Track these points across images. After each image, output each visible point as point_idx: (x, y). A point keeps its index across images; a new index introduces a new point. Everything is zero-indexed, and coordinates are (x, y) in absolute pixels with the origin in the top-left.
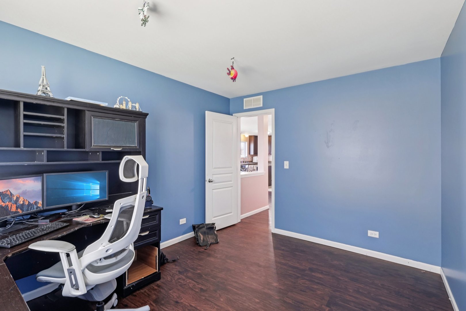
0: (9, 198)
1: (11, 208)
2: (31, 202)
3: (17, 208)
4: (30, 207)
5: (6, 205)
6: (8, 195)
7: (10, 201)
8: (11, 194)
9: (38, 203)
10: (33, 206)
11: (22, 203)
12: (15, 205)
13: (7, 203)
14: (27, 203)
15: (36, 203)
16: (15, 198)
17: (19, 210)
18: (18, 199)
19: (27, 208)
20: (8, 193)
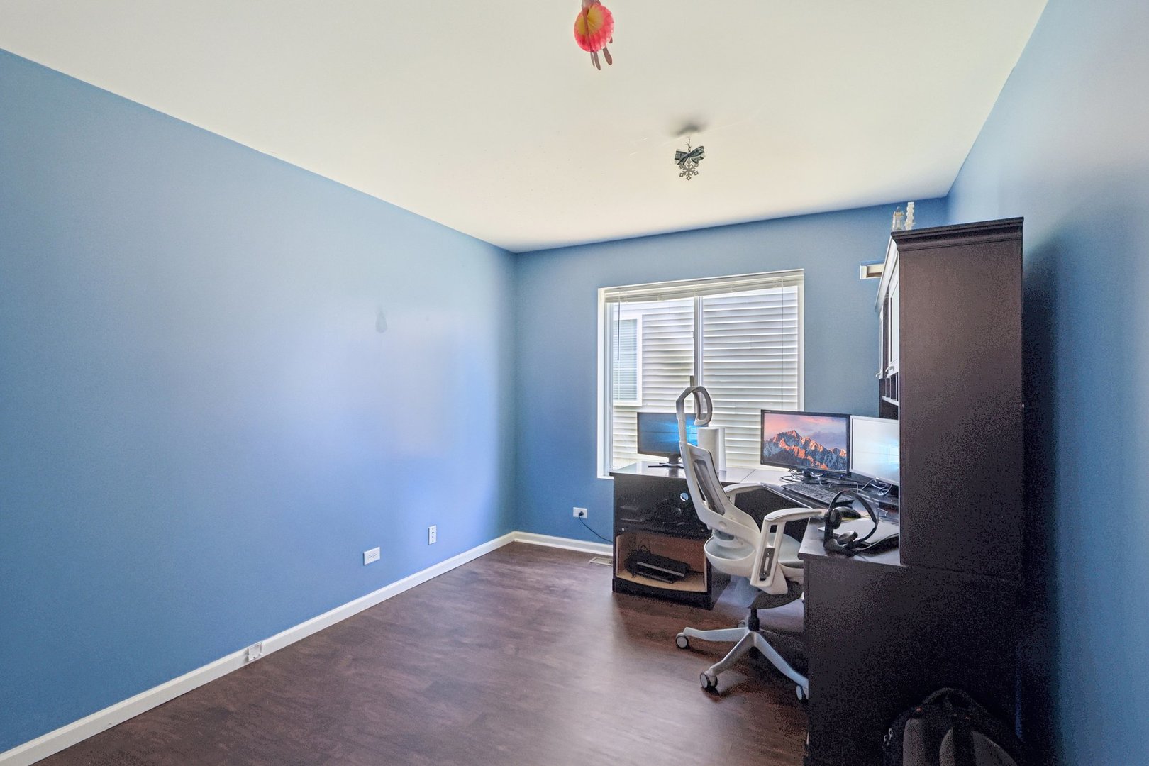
0: (795, 440)
1: (798, 453)
2: (828, 449)
3: (806, 454)
4: (826, 456)
5: (790, 449)
6: (793, 437)
7: (797, 444)
8: (798, 436)
9: (840, 451)
10: (832, 454)
11: (813, 448)
12: (803, 451)
13: (793, 447)
14: (821, 450)
15: (835, 451)
16: (803, 442)
17: (809, 457)
18: (807, 442)
19: (821, 457)
20: (794, 434)
